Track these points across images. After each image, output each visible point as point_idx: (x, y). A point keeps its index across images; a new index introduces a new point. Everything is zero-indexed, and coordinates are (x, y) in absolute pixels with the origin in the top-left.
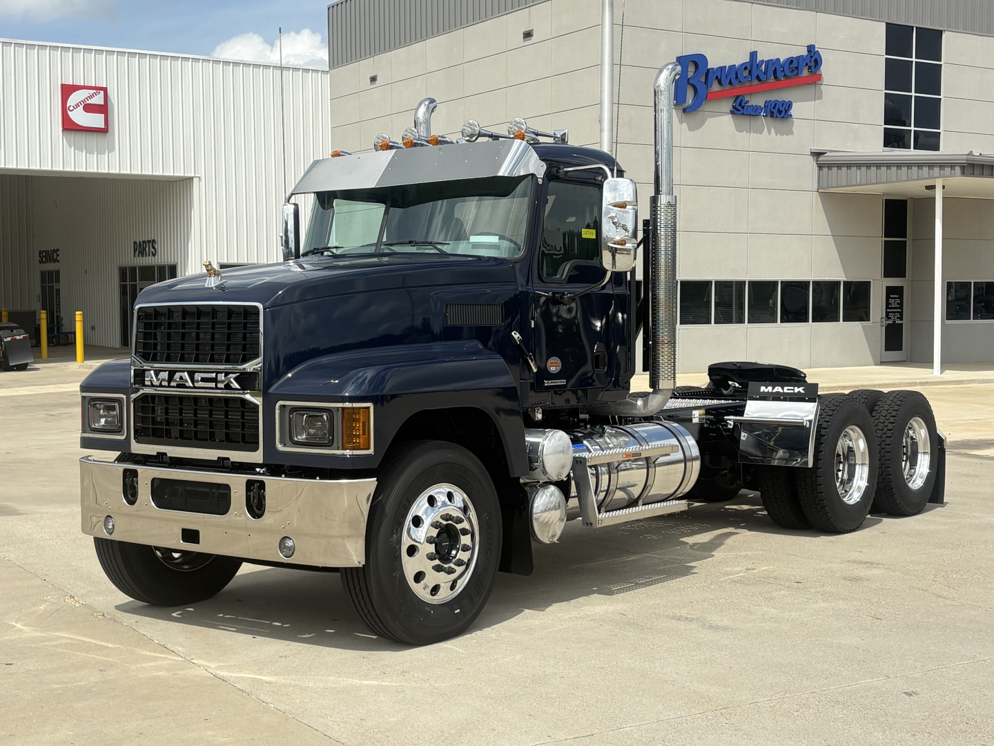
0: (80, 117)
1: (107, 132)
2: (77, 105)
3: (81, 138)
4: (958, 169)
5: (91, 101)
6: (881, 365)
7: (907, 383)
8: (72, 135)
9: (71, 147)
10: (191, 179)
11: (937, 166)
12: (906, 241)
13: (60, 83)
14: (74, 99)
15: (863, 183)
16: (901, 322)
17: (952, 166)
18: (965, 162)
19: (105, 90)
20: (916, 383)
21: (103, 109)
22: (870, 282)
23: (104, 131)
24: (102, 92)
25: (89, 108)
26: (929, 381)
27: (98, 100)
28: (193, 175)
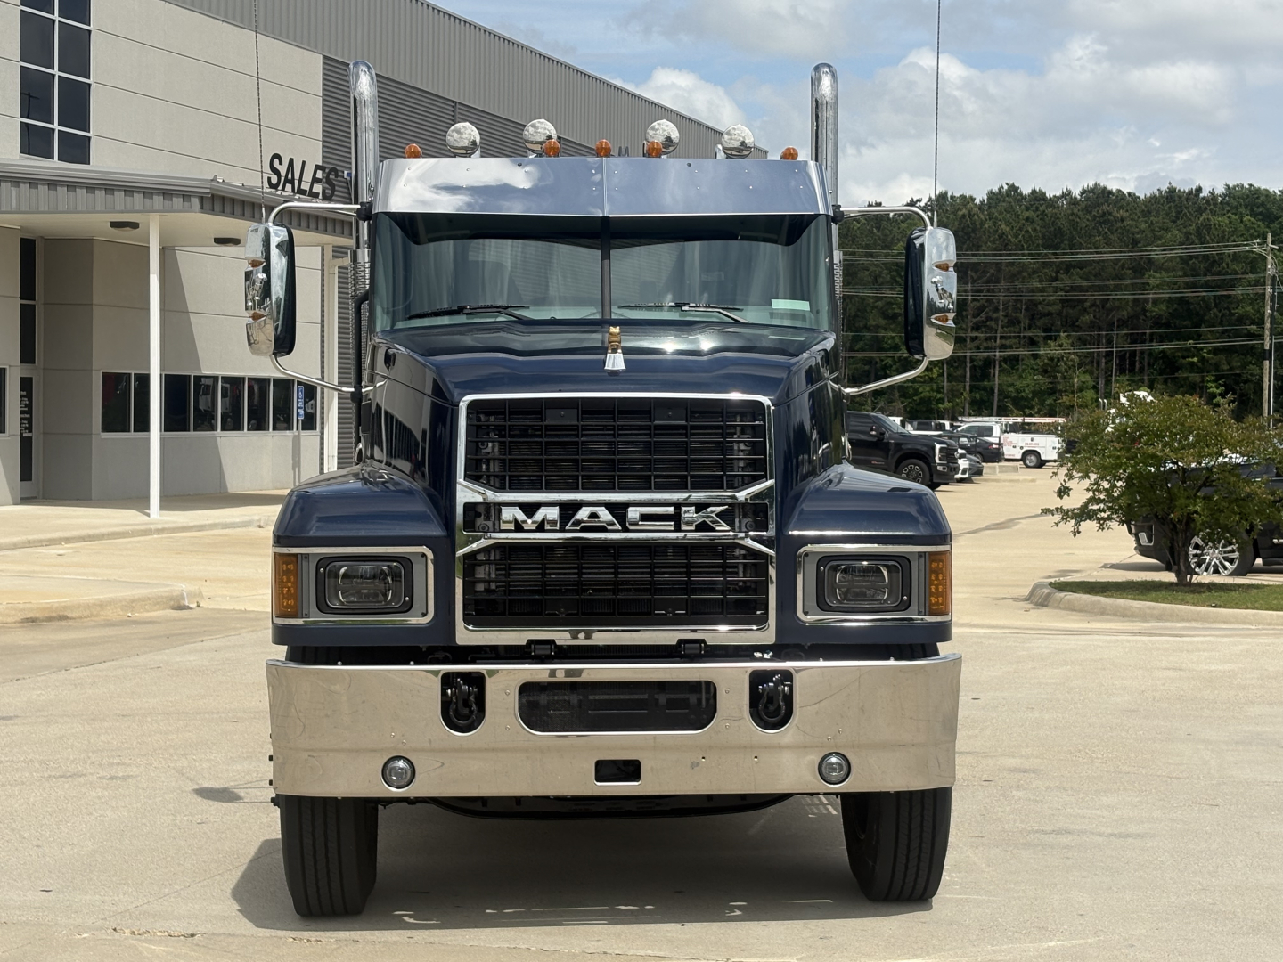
4: (195, 202)
6: (21, 504)
7: (142, 531)
11: (178, 196)
12: (34, 306)
15: (23, 209)
16: (29, 435)
17: (186, 196)
18: (208, 191)
20: (150, 530)
22: (5, 369)
26: (166, 526)
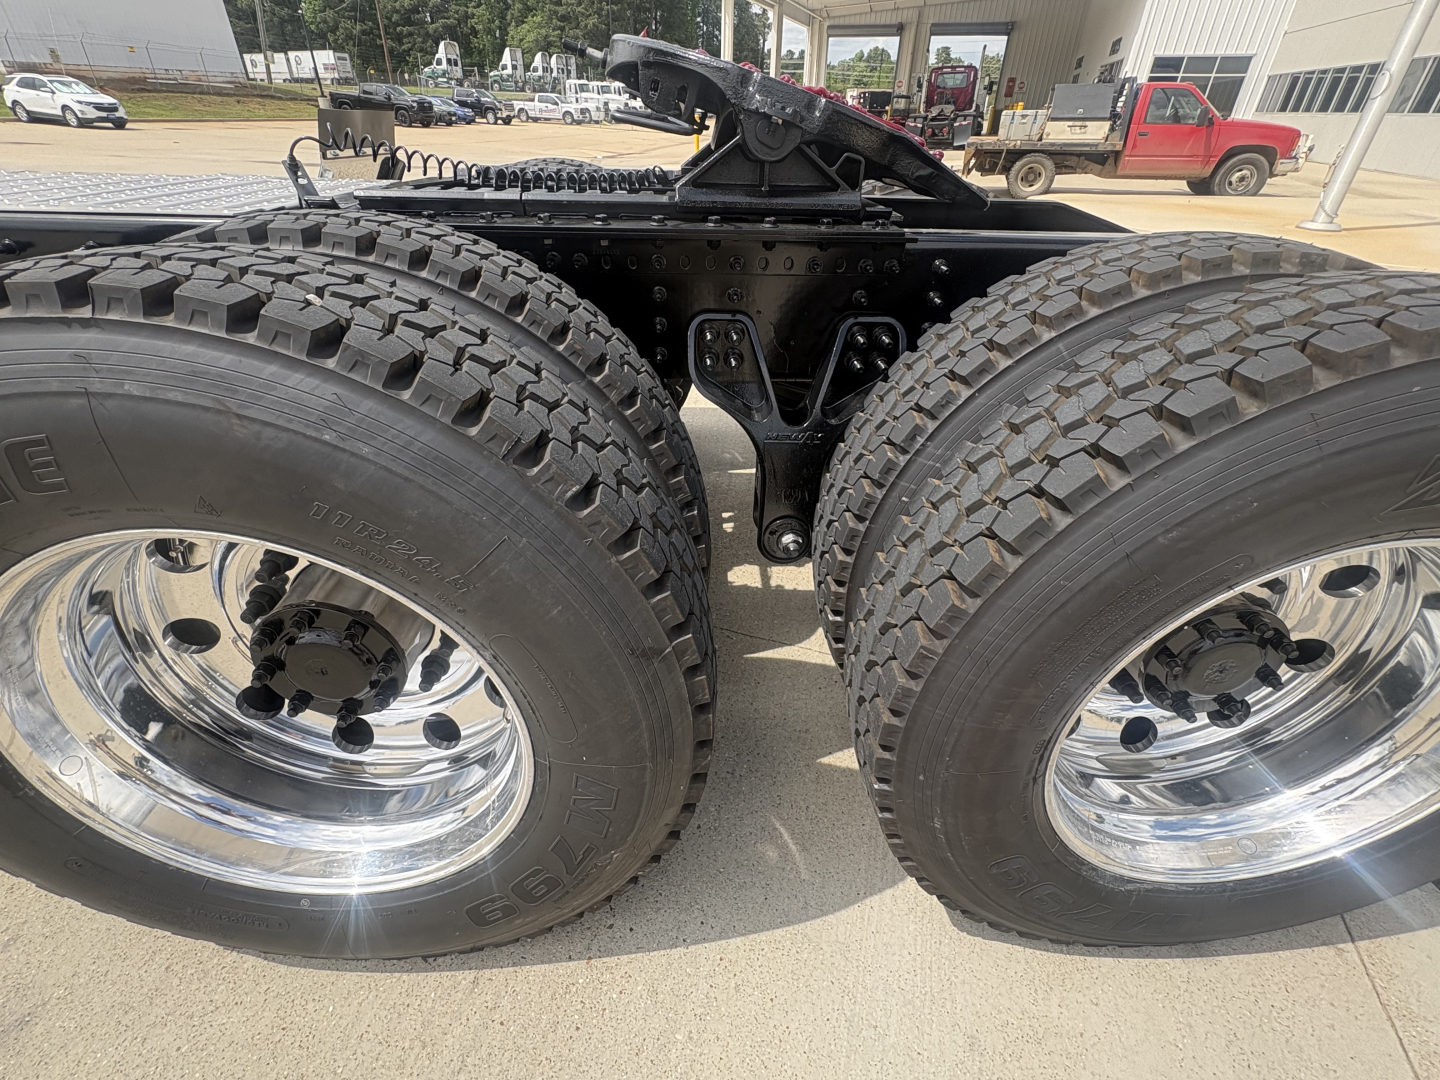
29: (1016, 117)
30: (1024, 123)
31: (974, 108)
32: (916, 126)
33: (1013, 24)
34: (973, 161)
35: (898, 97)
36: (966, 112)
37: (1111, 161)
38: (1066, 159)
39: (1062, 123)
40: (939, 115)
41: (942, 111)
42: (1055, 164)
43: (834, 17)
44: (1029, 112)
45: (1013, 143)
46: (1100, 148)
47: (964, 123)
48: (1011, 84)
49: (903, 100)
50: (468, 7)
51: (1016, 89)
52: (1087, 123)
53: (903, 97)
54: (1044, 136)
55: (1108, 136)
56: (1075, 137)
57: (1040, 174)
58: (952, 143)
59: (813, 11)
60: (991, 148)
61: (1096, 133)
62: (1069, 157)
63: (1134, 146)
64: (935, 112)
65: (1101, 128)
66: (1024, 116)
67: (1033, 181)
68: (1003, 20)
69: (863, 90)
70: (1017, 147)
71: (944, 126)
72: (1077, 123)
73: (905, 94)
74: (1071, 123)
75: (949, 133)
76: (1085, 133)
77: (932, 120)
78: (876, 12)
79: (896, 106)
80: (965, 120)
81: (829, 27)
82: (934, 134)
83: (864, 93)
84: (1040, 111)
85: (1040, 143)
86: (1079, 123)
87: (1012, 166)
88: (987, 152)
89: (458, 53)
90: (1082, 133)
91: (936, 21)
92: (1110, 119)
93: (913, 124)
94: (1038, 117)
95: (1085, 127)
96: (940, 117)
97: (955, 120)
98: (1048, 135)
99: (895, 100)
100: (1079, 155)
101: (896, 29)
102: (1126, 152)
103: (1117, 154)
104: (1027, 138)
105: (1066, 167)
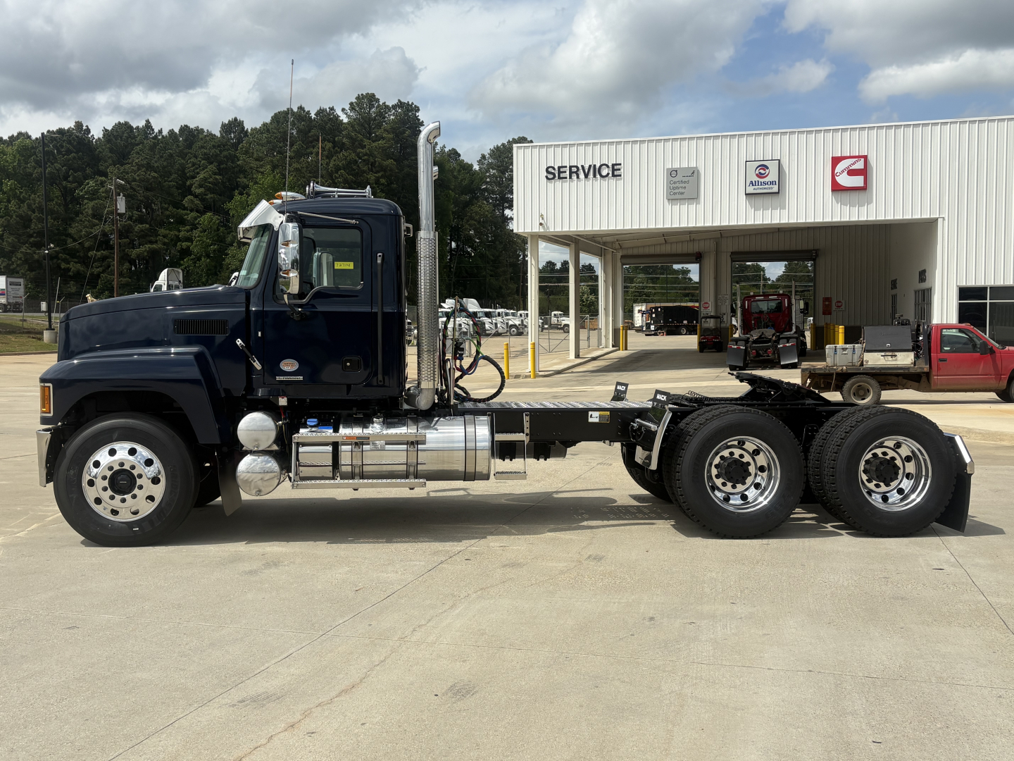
0: (845, 180)
1: (866, 189)
2: (843, 171)
3: (846, 195)
5: (853, 167)
8: (839, 194)
9: (838, 203)
10: (937, 219)
13: (831, 156)
14: (840, 167)
19: (865, 158)
21: (864, 172)
23: (863, 188)
24: (863, 159)
25: (852, 173)
27: (860, 165)
28: (938, 216)
29: (838, 350)
30: (845, 354)
31: (794, 330)
32: (738, 348)
33: (817, 251)
34: (809, 381)
35: (706, 318)
36: (787, 334)
37: (924, 379)
38: (889, 378)
39: (876, 354)
40: (760, 337)
41: (763, 333)
42: (879, 382)
43: (627, 248)
44: (848, 346)
45: (841, 368)
46: (912, 371)
47: (787, 345)
48: (827, 303)
49: (712, 320)
50: (179, 231)
51: (834, 307)
52: (896, 353)
53: (711, 317)
54: (865, 363)
55: (915, 362)
56: (888, 363)
57: (868, 391)
58: (780, 362)
59: (604, 244)
60: (822, 372)
61: (905, 359)
62: (889, 377)
63: (939, 369)
64: (755, 335)
65: (908, 356)
66: (844, 349)
67: (864, 395)
68: (805, 248)
69: (653, 305)
70: (844, 371)
71: (768, 348)
72: (887, 354)
73: (712, 314)
74: (883, 354)
75: (774, 353)
76: (896, 360)
77: (755, 342)
78: (671, 243)
79: (705, 325)
80: (788, 342)
81: (622, 257)
82: (758, 355)
83: (656, 308)
84: (856, 345)
85: (862, 368)
86: (890, 354)
87: (844, 385)
88: (820, 375)
89: (181, 279)
90: (893, 360)
91: (736, 249)
92: (912, 350)
93: (735, 347)
94: (856, 350)
95: (896, 356)
96: (761, 340)
97: (777, 342)
98: (867, 362)
99: (703, 320)
100: (897, 375)
101: (694, 258)
102: (934, 372)
103: (928, 375)
104: (851, 364)
105: (889, 384)
